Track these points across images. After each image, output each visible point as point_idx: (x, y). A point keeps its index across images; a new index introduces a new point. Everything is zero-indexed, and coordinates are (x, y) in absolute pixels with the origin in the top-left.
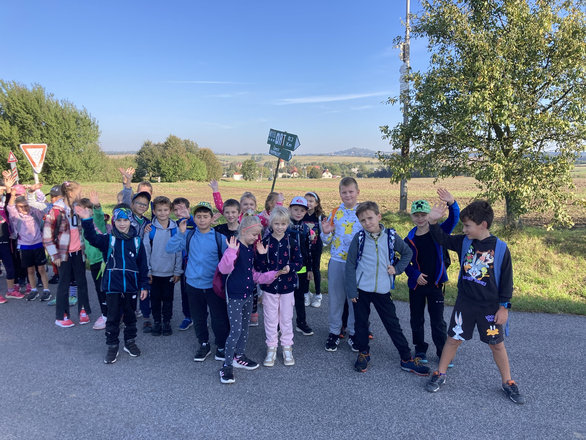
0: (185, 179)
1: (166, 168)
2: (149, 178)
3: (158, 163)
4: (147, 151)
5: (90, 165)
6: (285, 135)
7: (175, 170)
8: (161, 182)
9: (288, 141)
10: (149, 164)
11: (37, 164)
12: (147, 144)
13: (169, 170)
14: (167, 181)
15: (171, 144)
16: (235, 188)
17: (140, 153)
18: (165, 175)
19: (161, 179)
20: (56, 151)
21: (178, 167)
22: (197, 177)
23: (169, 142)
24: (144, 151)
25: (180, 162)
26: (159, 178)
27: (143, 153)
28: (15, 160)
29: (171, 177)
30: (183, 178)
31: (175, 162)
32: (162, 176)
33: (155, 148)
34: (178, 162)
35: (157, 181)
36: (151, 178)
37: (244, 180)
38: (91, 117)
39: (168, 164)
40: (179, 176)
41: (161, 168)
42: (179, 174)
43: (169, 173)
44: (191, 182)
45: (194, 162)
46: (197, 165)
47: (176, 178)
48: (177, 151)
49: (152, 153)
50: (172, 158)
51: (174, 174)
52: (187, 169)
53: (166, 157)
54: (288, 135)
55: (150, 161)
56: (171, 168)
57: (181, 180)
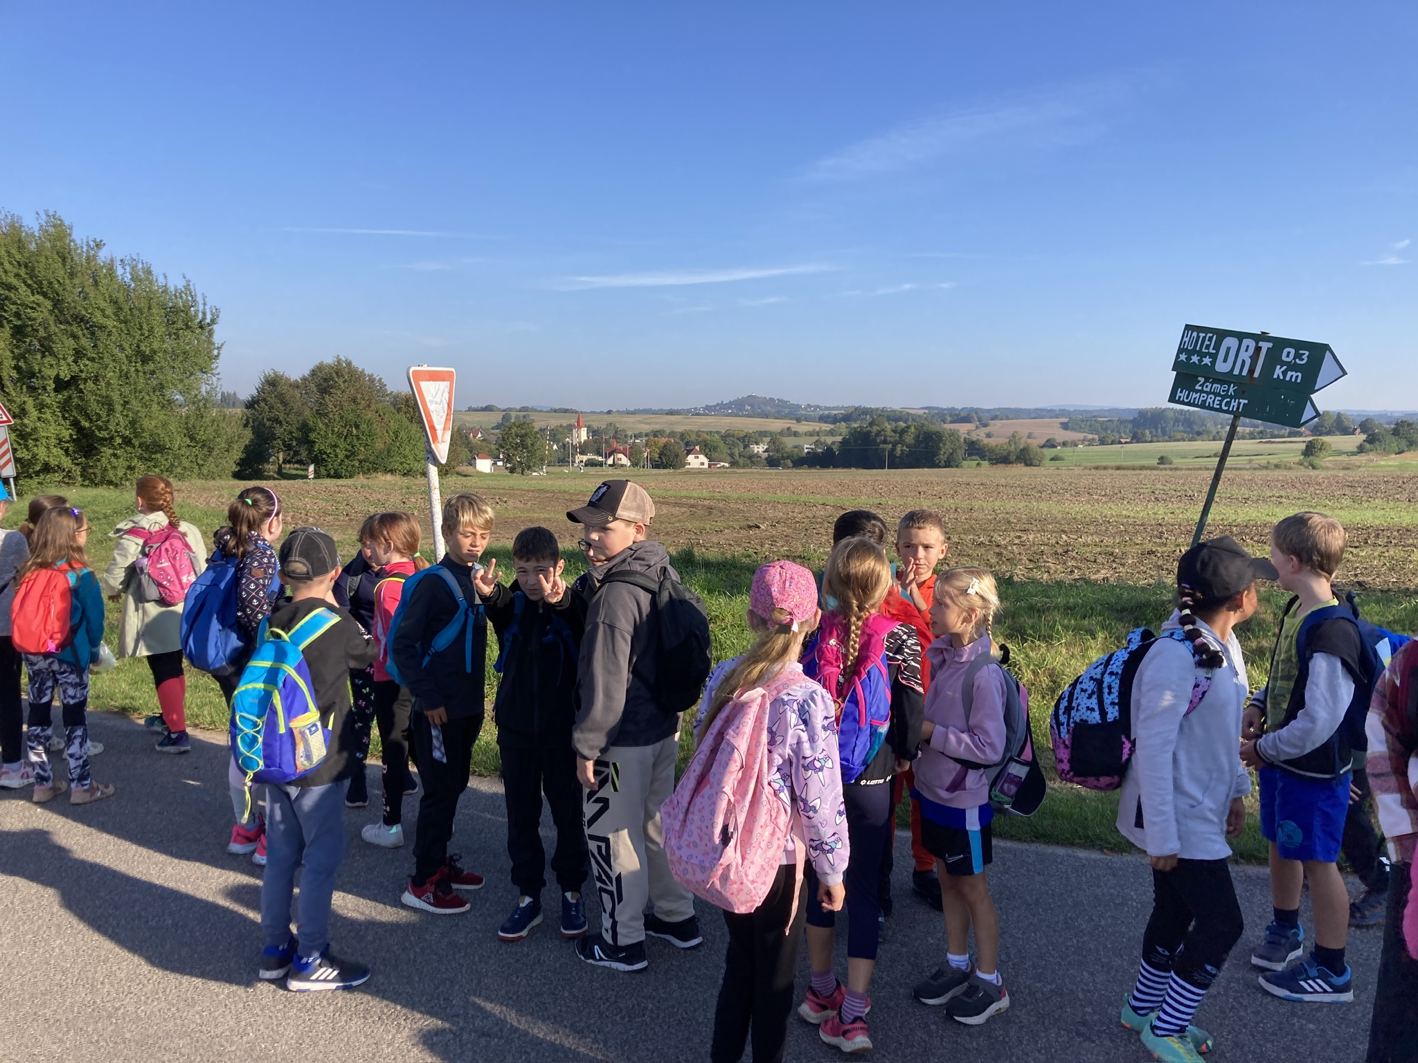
0: (376, 470)
1: (328, 441)
2: (276, 467)
3: (305, 429)
4: (271, 400)
6: (1265, 346)
7: (349, 448)
8: (315, 478)
9: (1283, 363)
10: (279, 431)
11: (439, 433)
12: (272, 383)
13: (336, 446)
14: (329, 476)
15: (340, 381)
17: (251, 404)
18: (323, 459)
19: (315, 471)
21: (358, 438)
22: (401, 463)
23: (334, 375)
24: (264, 400)
25: (363, 427)
26: (312, 468)
27: (262, 404)
28: (5, 419)
29: (340, 465)
30: (374, 466)
31: (351, 426)
32: (318, 461)
33: (291, 392)
34: (357, 427)
35: (306, 477)
36: (280, 467)
39: (333, 431)
40: (361, 462)
41: (314, 442)
42: (361, 457)
43: (336, 456)
44: (389, 477)
45: (394, 426)
46: (402, 434)
47: (353, 466)
48: (354, 400)
49: (285, 404)
50: (342, 417)
51: (347, 457)
52: (379, 445)
53: (326, 414)
54: (1280, 344)
55: (281, 423)
56: (342, 443)
57: (364, 473)
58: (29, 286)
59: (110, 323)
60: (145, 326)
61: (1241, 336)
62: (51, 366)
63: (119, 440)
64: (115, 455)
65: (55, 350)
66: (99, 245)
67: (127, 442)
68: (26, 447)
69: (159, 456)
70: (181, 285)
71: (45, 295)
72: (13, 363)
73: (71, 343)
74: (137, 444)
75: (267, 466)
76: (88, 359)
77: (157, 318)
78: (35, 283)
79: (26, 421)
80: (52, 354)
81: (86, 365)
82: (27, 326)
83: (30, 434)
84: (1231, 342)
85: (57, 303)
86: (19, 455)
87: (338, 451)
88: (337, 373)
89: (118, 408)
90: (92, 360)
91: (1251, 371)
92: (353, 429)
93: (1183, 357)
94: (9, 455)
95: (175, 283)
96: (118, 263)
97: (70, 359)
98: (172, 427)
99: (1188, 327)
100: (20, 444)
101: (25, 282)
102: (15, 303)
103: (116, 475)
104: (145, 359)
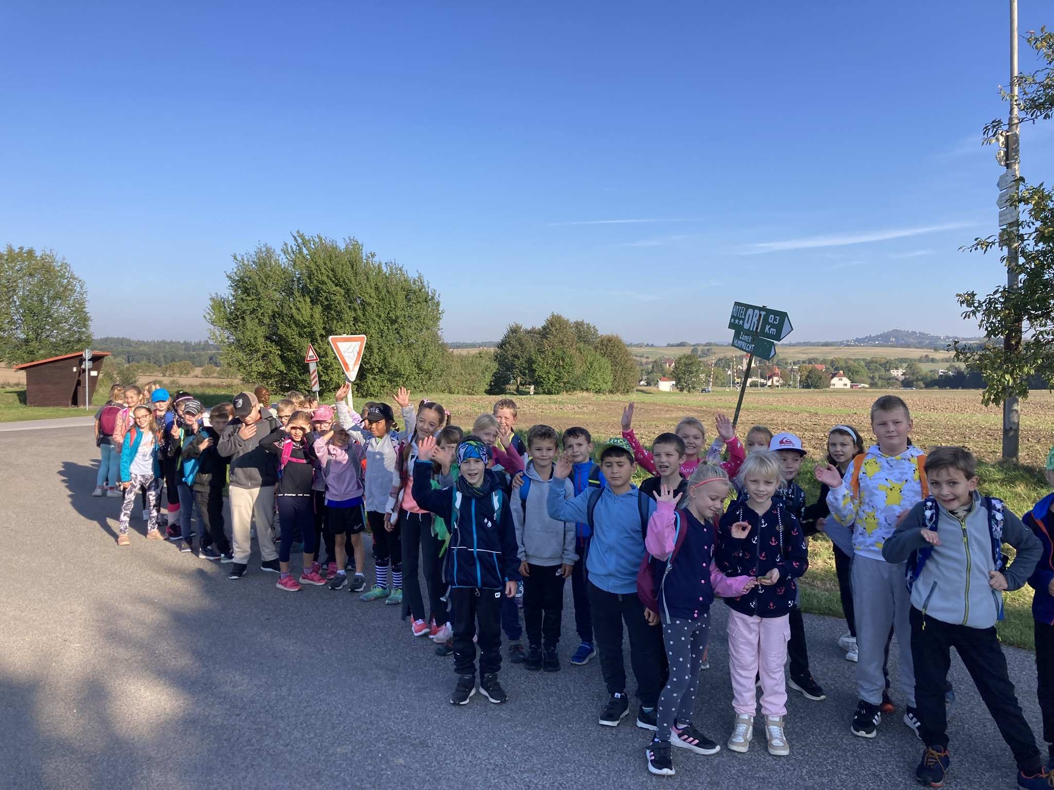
0: (574, 389)
1: (544, 370)
2: (515, 387)
3: (530, 361)
4: (513, 343)
5: (425, 366)
6: (763, 313)
7: (558, 374)
8: (535, 393)
9: (770, 324)
10: (517, 363)
11: (351, 367)
12: (514, 331)
13: (549, 373)
14: (544, 393)
15: (553, 329)
16: (661, 405)
17: (501, 345)
18: (541, 382)
19: (535, 389)
20: (374, 344)
21: (564, 368)
22: (594, 385)
23: (550, 326)
24: (509, 343)
25: (567, 360)
26: (532, 387)
27: (508, 345)
28: (315, 358)
29: (552, 385)
30: (571, 387)
31: (559, 359)
32: (538, 383)
33: (526, 337)
34: (563, 360)
35: (528, 393)
36: (518, 387)
37: (678, 391)
38: (428, 287)
39: (547, 362)
40: (565, 383)
41: (535, 370)
42: (565, 380)
43: (549, 379)
44: (585, 394)
45: (590, 359)
46: (595, 364)
47: (560, 387)
48: (562, 342)
49: (521, 345)
50: (553, 354)
51: (556, 380)
52: (578, 372)
53: (544, 352)
54: (770, 312)
55: (519, 359)
56: (553, 371)
57: (567, 391)
58: (333, 282)
59: (373, 301)
60: (392, 303)
61: (754, 308)
62: (341, 327)
63: (377, 370)
64: (374, 379)
65: (343, 318)
66: (373, 255)
67: (381, 371)
68: (327, 374)
69: (398, 379)
70: (416, 276)
71: (341, 286)
72: (324, 325)
73: (353, 314)
74: (386, 372)
75: (508, 386)
76: (361, 323)
77: (401, 297)
78: (336, 279)
79: (328, 359)
80: (341, 320)
81: (359, 326)
82: (332, 305)
83: (329, 367)
84: (750, 311)
85: (348, 291)
86: (323, 378)
87: (550, 376)
88: (551, 324)
89: (376, 350)
90: (363, 323)
91: (757, 328)
92: (561, 362)
93: (733, 320)
94: (317, 379)
95: (412, 274)
96: (383, 265)
97: (351, 323)
98: (406, 362)
99: (737, 304)
100: (324, 372)
101: (331, 280)
102: (325, 292)
103: (374, 391)
104: (393, 322)
